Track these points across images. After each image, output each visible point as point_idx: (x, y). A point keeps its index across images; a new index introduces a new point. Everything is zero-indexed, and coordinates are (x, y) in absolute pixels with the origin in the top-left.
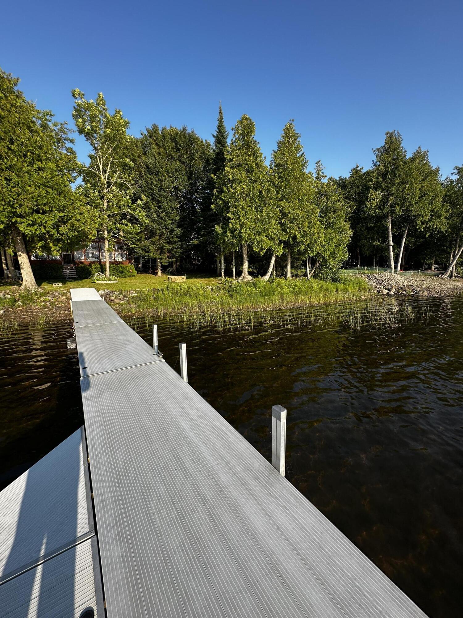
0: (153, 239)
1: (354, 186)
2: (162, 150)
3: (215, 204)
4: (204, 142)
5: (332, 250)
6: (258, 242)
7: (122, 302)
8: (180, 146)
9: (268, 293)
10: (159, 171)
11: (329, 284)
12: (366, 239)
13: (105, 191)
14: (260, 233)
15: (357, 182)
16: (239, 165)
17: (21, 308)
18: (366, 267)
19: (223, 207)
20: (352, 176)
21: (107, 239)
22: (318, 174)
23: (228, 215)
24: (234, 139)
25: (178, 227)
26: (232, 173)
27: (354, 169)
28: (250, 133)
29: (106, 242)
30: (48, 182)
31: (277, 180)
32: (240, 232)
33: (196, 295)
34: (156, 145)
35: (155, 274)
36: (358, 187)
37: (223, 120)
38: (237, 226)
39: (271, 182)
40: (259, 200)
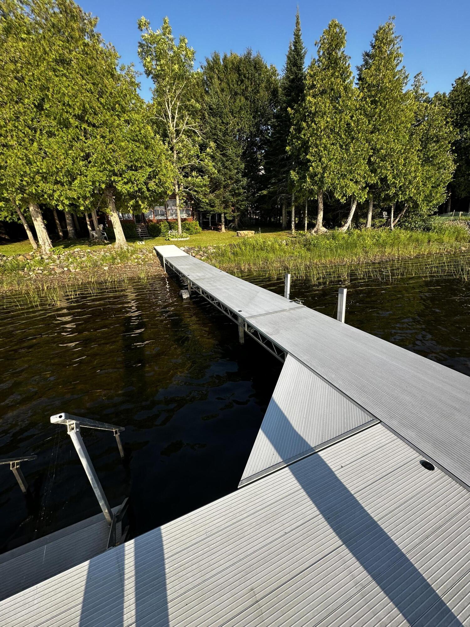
0: (217, 192)
1: (457, 104)
2: (224, 85)
3: (289, 146)
4: (269, 68)
5: (428, 192)
6: (342, 188)
7: (203, 258)
8: (245, 77)
9: (350, 246)
10: (223, 112)
11: (419, 234)
12: (464, 176)
13: (175, 141)
14: (345, 175)
15: (462, 98)
16: (323, 92)
17: (120, 265)
18: (461, 213)
19: (300, 148)
20: (455, 90)
21: (178, 194)
22: (416, 92)
23: (308, 157)
24: (317, 58)
25: (243, 176)
26: (315, 104)
27: (460, 79)
28: (338, 46)
29: (177, 198)
30: (137, 136)
31: (369, 107)
32: (323, 177)
33: (273, 250)
34: (218, 79)
35: (218, 230)
36: (462, 104)
37: (300, 34)
38: (320, 170)
39: (361, 109)
40: (345, 135)
